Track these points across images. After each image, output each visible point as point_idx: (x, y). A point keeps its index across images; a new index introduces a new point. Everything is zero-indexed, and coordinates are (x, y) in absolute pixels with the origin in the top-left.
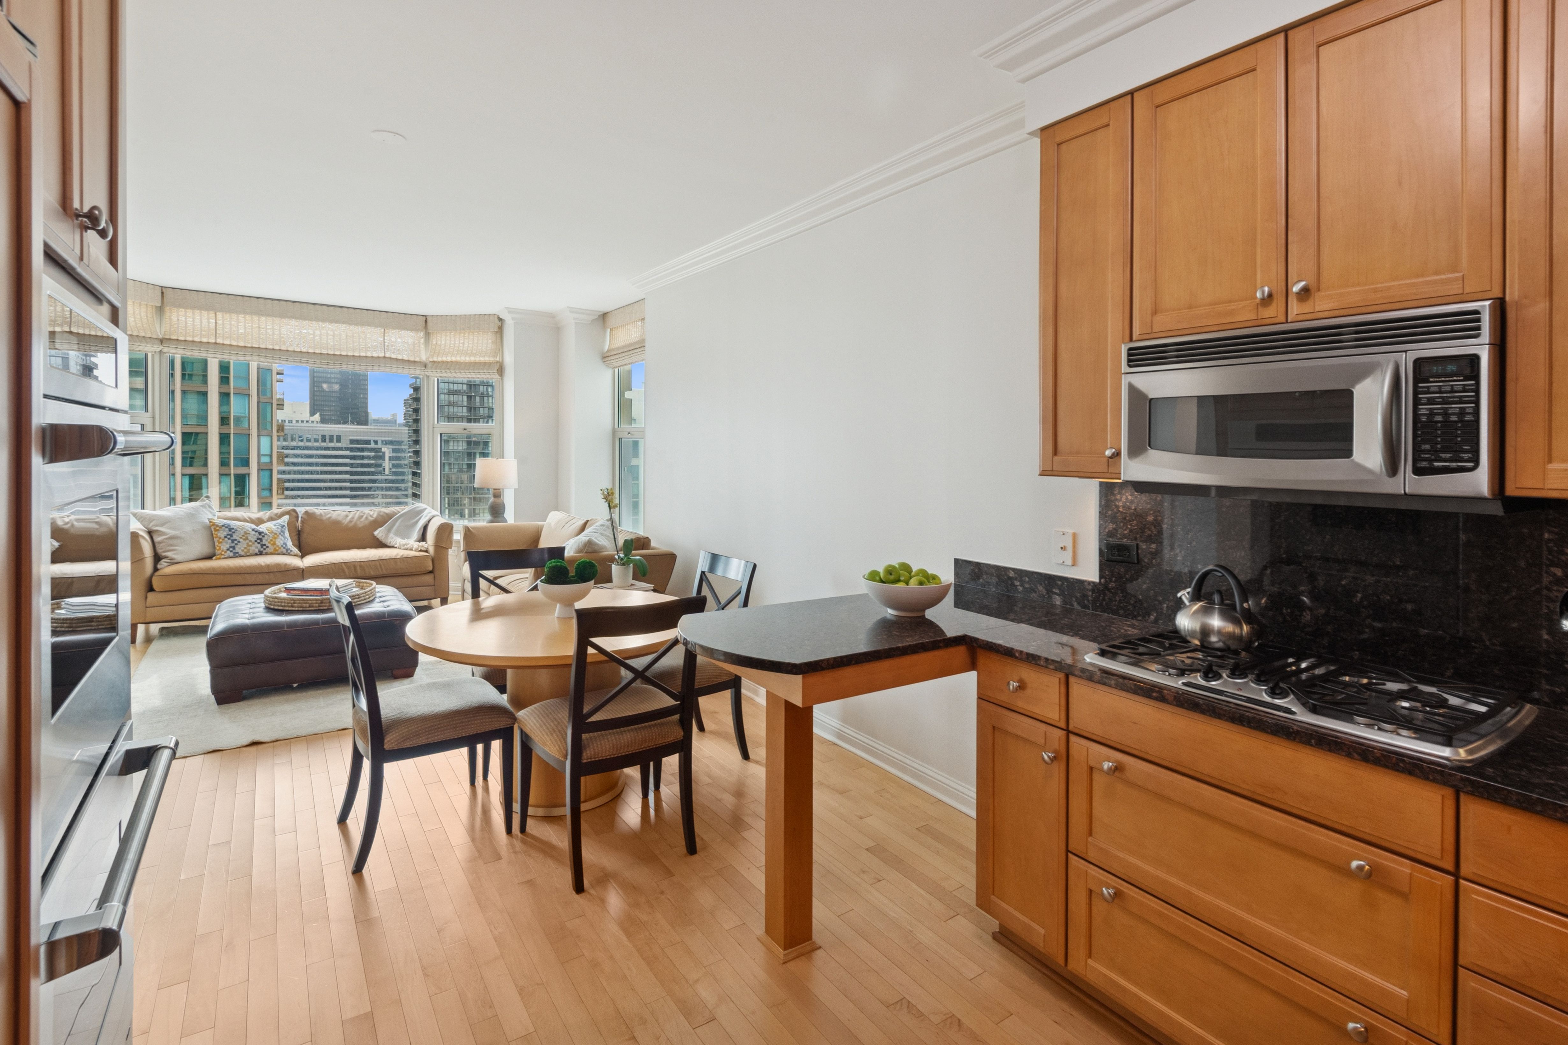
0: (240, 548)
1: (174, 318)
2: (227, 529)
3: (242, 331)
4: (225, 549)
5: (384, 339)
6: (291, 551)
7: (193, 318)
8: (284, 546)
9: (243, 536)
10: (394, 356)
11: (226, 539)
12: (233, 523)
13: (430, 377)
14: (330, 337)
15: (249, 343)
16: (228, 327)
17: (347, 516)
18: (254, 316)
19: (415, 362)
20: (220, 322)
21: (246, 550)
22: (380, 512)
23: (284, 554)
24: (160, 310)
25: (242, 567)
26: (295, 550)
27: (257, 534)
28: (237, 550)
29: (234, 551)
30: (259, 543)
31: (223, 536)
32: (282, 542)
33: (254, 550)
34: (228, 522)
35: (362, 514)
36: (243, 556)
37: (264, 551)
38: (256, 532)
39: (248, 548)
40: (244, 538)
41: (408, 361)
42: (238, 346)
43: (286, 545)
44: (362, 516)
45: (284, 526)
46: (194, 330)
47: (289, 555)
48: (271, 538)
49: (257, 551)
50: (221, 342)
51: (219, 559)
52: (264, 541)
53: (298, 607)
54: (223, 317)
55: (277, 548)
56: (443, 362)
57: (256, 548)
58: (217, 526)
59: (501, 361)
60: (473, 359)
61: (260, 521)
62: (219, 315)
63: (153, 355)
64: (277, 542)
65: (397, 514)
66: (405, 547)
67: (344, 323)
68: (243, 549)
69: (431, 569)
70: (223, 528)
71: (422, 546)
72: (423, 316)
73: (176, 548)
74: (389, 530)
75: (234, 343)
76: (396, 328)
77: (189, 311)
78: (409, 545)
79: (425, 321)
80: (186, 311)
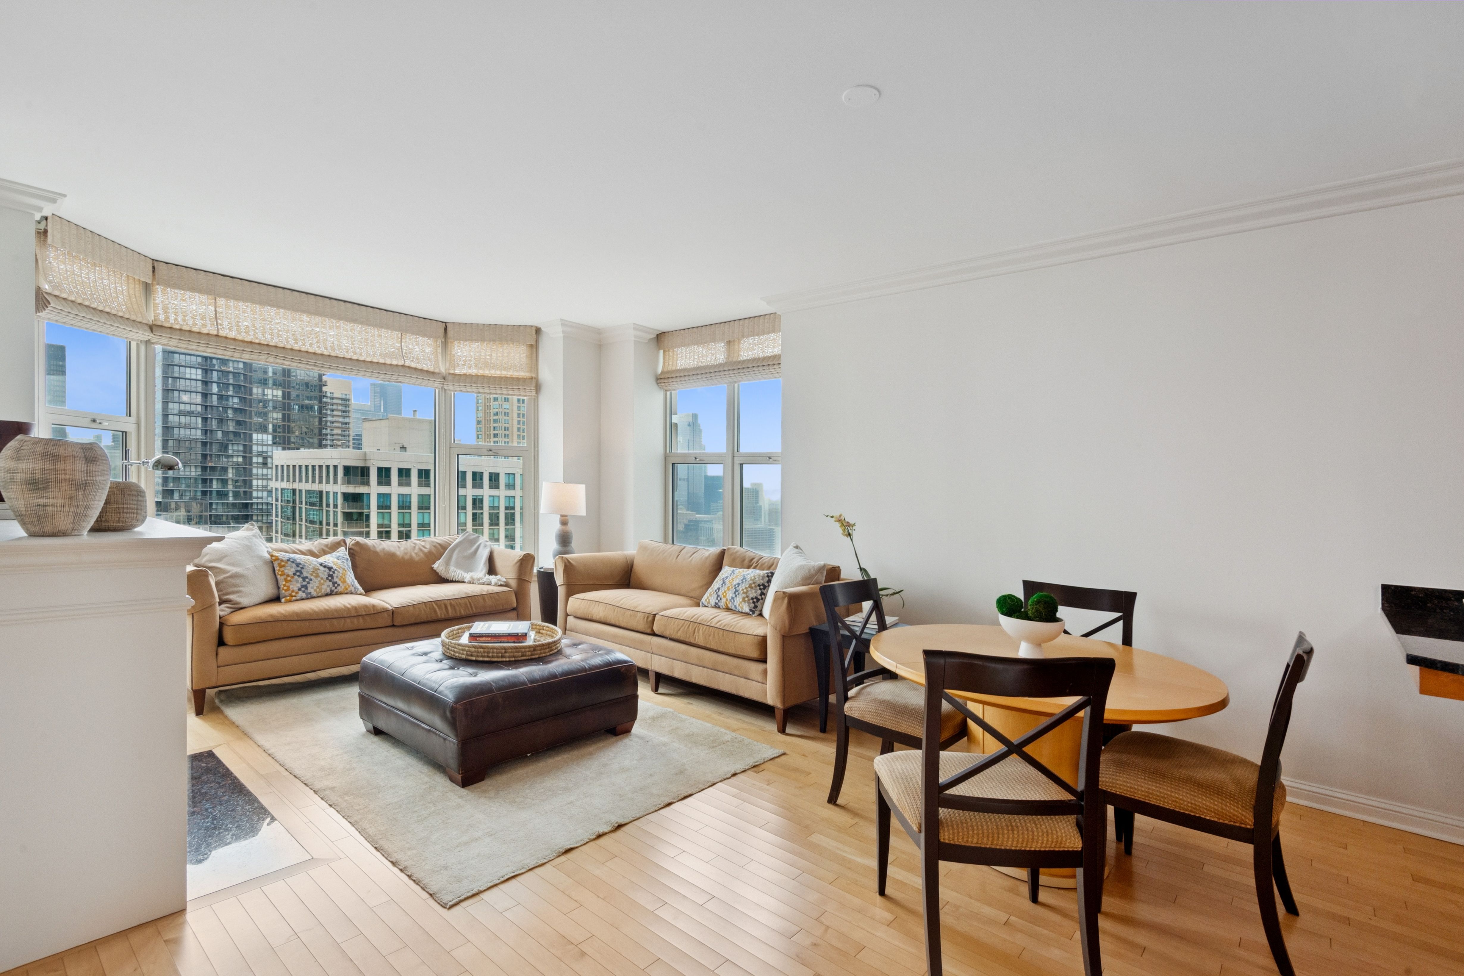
0: (312, 588)
2: (293, 565)
4: (296, 589)
5: (401, 346)
6: (357, 588)
9: (312, 572)
10: (413, 365)
11: (294, 577)
12: (298, 558)
13: (447, 392)
18: (263, 307)
19: (434, 373)
20: (220, 308)
21: (318, 590)
22: (432, 542)
23: (352, 593)
25: (327, 611)
26: (360, 587)
27: (326, 569)
28: (310, 590)
29: (306, 591)
30: (330, 581)
31: (289, 573)
32: (349, 579)
33: (325, 590)
34: (292, 556)
37: (335, 591)
38: (325, 567)
39: (321, 587)
40: (314, 574)
41: (428, 371)
42: (243, 341)
43: (353, 582)
46: (190, 317)
47: (356, 594)
48: (338, 575)
49: (329, 591)
50: (224, 335)
52: (335, 578)
55: (347, 587)
57: (328, 587)
58: (282, 561)
59: (536, 377)
60: (504, 373)
64: (344, 579)
65: (450, 545)
66: (481, 581)
67: (362, 323)
68: (315, 588)
69: (515, 605)
70: (289, 563)
71: (499, 580)
72: (442, 322)
73: (241, 589)
74: (448, 563)
75: (239, 337)
76: (415, 333)
77: (186, 292)
78: (484, 580)
79: (446, 329)
80: (182, 293)
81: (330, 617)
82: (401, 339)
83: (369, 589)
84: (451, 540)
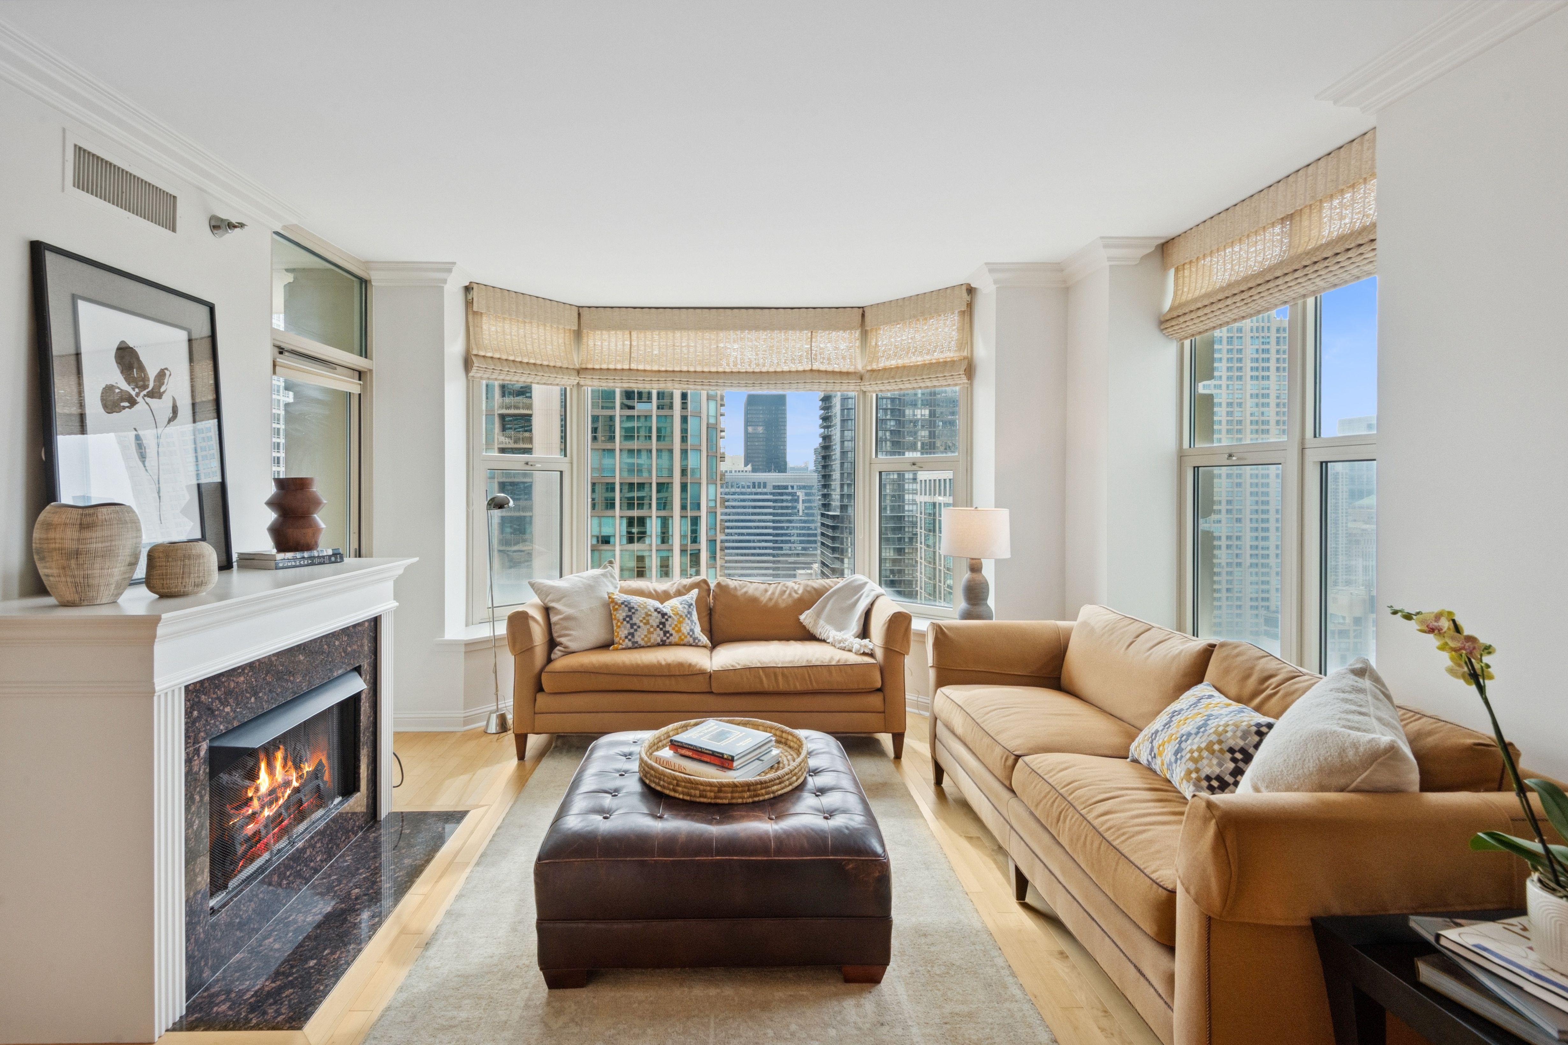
0: (639, 636)
1: (591, 343)
2: (627, 609)
3: (656, 352)
4: (623, 636)
5: (811, 346)
6: (699, 641)
7: (609, 342)
8: (691, 633)
9: (644, 617)
10: (824, 369)
11: (625, 623)
12: (636, 600)
13: (867, 394)
15: (663, 366)
16: (642, 348)
17: (766, 591)
18: (669, 333)
19: (847, 373)
20: (634, 343)
21: (646, 639)
22: (807, 586)
23: (691, 645)
24: (579, 335)
25: (638, 666)
26: (704, 640)
27: (660, 616)
28: (637, 638)
29: (633, 640)
30: (661, 629)
31: (621, 618)
32: (688, 628)
33: (655, 640)
34: (629, 598)
35: (785, 589)
36: (643, 647)
37: (668, 641)
38: (659, 612)
39: (649, 636)
40: (645, 620)
41: (840, 372)
42: (652, 371)
43: (693, 633)
44: (785, 591)
45: (692, 604)
46: (609, 356)
47: (697, 646)
48: (676, 623)
49: (659, 640)
50: (635, 368)
51: (617, 649)
52: (667, 626)
53: (683, 793)
54: (638, 337)
55: (683, 637)
56: (885, 369)
57: (658, 636)
58: (616, 604)
59: (970, 355)
60: (927, 359)
61: (664, 597)
62: (634, 334)
63: (571, 389)
64: (682, 629)
65: (828, 590)
66: (842, 644)
67: (765, 329)
68: (643, 636)
69: (879, 685)
70: (623, 606)
71: (865, 646)
72: (859, 308)
73: (571, 632)
74: (819, 614)
75: (648, 368)
76: (825, 329)
77: (604, 332)
78: (847, 643)
79: (863, 315)
80: (602, 334)
81: (640, 673)
82: (811, 338)
83: (718, 641)
84: (832, 584)
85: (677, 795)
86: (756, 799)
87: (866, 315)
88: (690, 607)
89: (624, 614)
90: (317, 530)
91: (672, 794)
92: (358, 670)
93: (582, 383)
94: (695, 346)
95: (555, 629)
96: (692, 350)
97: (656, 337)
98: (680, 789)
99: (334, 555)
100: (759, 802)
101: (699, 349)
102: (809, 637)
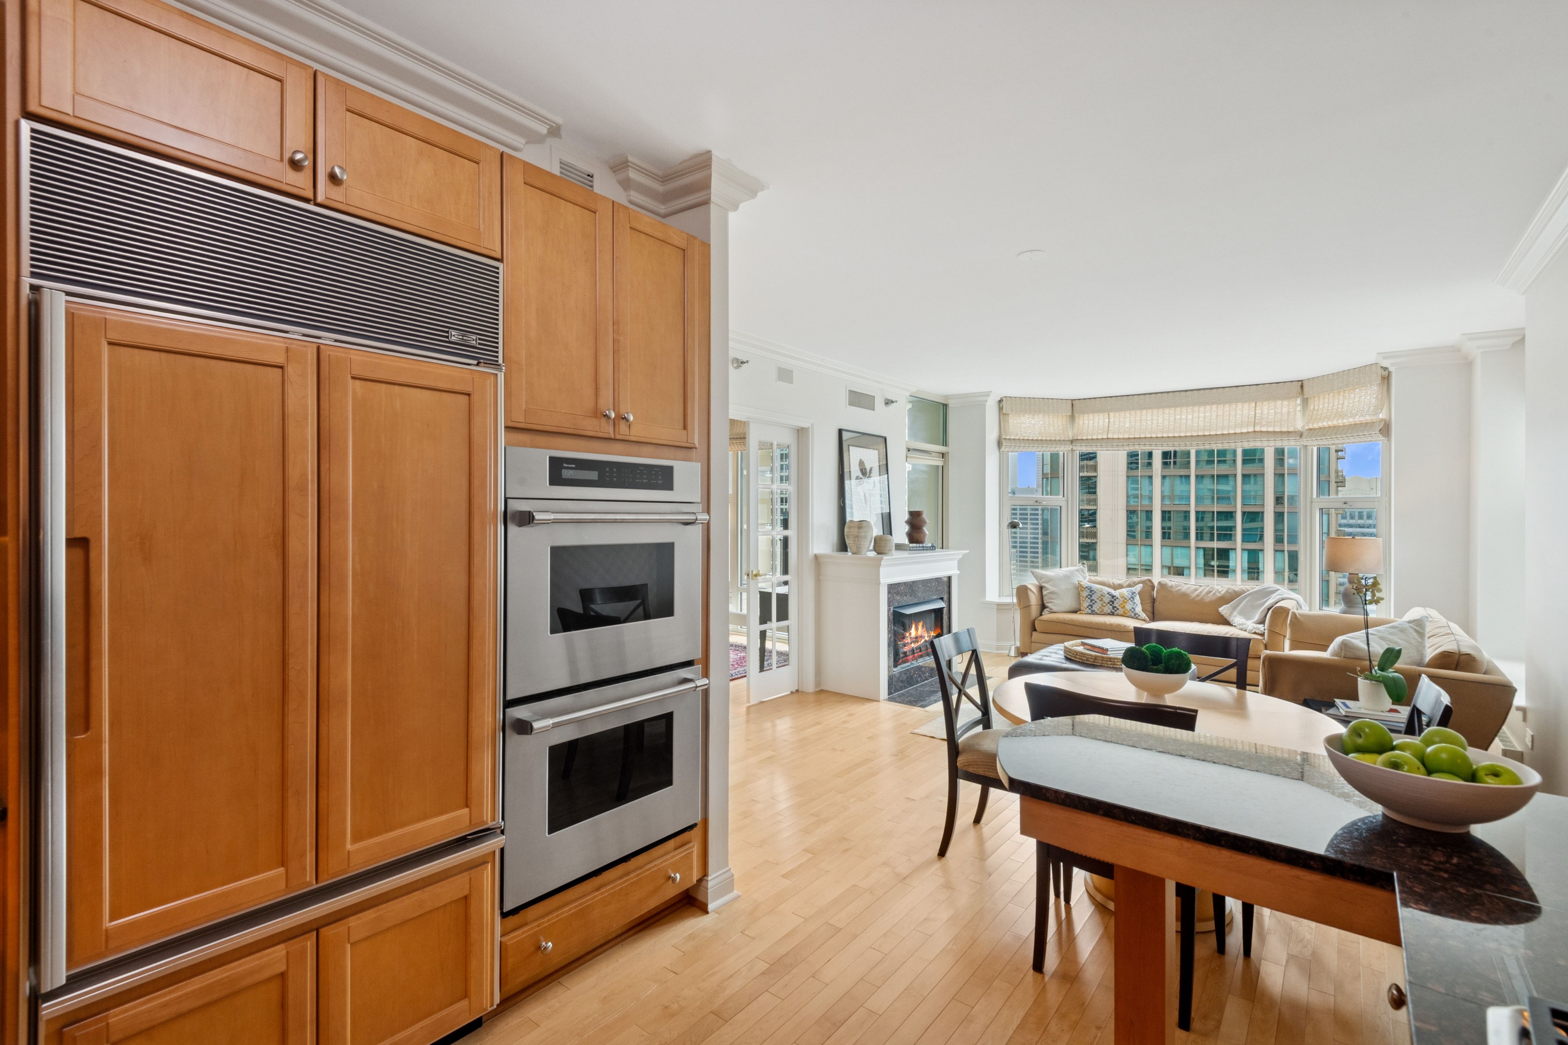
0: (1097, 607)
1: (1081, 422)
2: (1089, 591)
3: (1125, 426)
4: (1086, 606)
5: (1255, 413)
6: (1139, 616)
7: (1094, 421)
9: (1100, 597)
10: (1264, 429)
11: (1088, 599)
12: (1095, 587)
13: (1308, 447)
14: (1201, 419)
15: (1132, 435)
16: (1117, 423)
17: (1196, 590)
18: (1137, 411)
19: (1289, 432)
20: (1112, 420)
21: (1100, 610)
22: (1230, 589)
23: (1133, 618)
24: (1072, 417)
26: (1144, 615)
27: (1111, 597)
28: (1094, 608)
29: (1092, 609)
30: (1111, 605)
31: (1085, 596)
32: (1131, 607)
33: (1107, 611)
34: (1092, 585)
35: (1211, 590)
36: (1099, 614)
38: (1110, 595)
39: (1103, 608)
40: (1100, 599)
41: (1281, 432)
42: (1124, 439)
43: (1135, 610)
44: (1211, 591)
45: (1135, 593)
46: (1093, 430)
47: (1137, 618)
49: (1109, 611)
50: (1111, 437)
51: (1082, 614)
52: (1115, 603)
54: (1114, 416)
56: (1320, 428)
57: (1108, 609)
58: (1083, 587)
59: (1388, 418)
60: (1351, 420)
61: (1118, 587)
62: (1112, 414)
63: (1067, 453)
64: (1127, 606)
65: (1245, 592)
66: (1241, 627)
70: (1087, 589)
71: (1260, 629)
72: (1297, 381)
73: (1054, 601)
74: (1234, 609)
75: (1121, 436)
76: (1268, 399)
77: (1090, 415)
78: (1244, 626)
79: (1302, 386)
80: (1088, 416)
82: (1256, 407)
83: (1154, 618)
84: (1249, 589)
85: (1076, 659)
86: (1115, 666)
87: (1304, 386)
88: (1133, 594)
89: (1087, 594)
90: (925, 535)
91: (1075, 659)
92: (942, 599)
93: (1074, 448)
94: (1158, 420)
95: (1045, 598)
96: (1155, 422)
97: (1128, 415)
98: (1077, 657)
99: (932, 546)
100: (1116, 668)
101: (1160, 420)
102: (1226, 622)
